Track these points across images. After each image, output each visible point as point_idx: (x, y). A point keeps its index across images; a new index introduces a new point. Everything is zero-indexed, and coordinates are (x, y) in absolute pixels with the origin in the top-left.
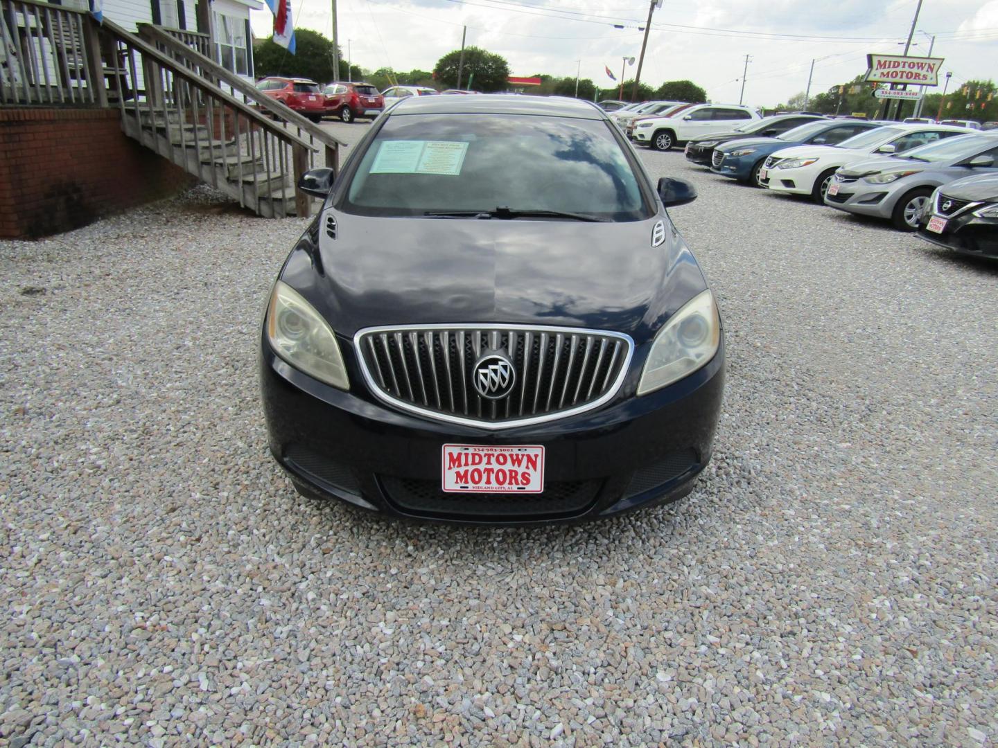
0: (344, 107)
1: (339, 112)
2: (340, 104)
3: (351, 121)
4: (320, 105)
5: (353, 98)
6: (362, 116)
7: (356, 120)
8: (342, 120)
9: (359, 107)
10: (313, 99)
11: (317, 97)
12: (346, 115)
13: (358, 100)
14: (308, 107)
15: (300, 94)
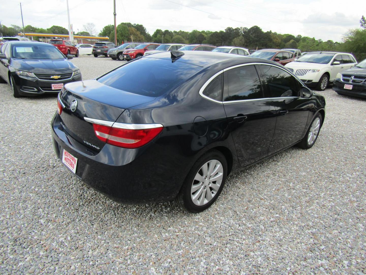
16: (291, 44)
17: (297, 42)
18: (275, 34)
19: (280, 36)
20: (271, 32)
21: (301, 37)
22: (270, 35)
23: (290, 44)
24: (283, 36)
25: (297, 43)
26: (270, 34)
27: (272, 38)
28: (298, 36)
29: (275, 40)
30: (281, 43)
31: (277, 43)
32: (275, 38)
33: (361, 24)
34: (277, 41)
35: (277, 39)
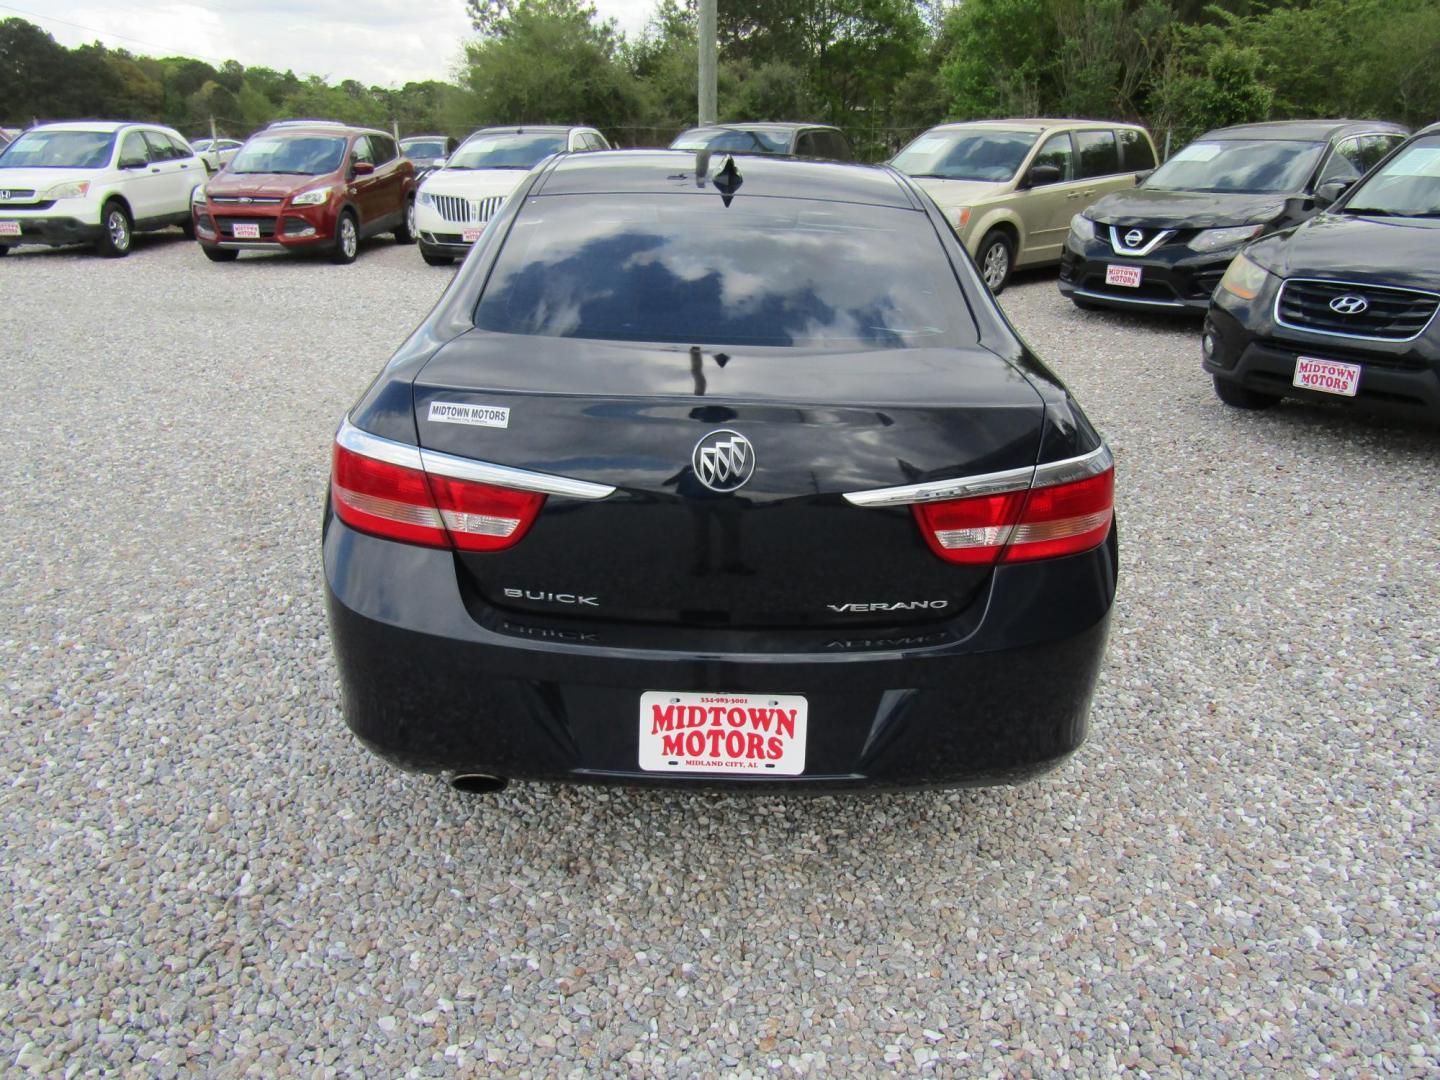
16: (210, 100)
17: (232, 91)
18: (123, 56)
19: (146, 64)
20: (99, 48)
21: (240, 68)
22: (103, 63)
23: (205, 98)
24: (165, 66)
25: (234, 95)
26: (101, 58)
27: (118, 73)
28: (229, 64)
29: (133, 85)
30: (165, 96)
31: (150, 96)
32: (130, 74)
33: (470, 21)
34: (146, 86)
35: (142, 81)
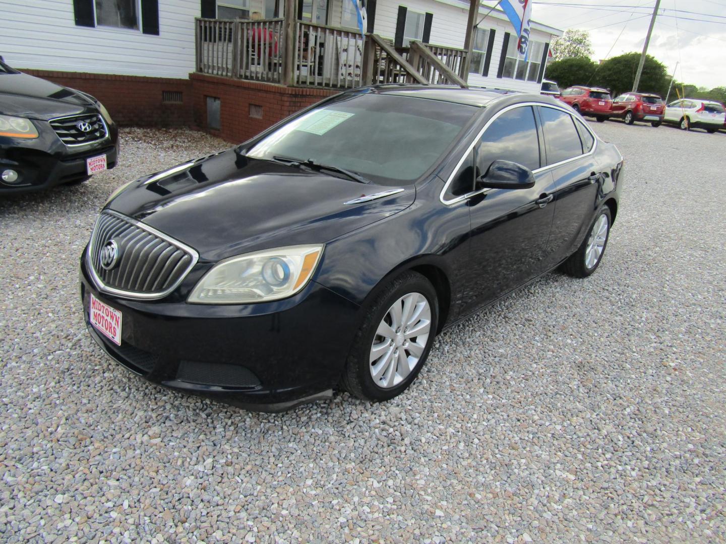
0: (628, 112)
1: (623, 116)
2: (626, 109)
3: (631, 123)
4: (608, 110)
5: (638, 106)
6: (641, 120)
7: (635, 122)
8: (624, 122)
9: (641, 113)
10: (601, 103)
11: (606, 102)
12: (628, 118)
13: (641, 107)
14: (595, 110)
15: (591, 99)
